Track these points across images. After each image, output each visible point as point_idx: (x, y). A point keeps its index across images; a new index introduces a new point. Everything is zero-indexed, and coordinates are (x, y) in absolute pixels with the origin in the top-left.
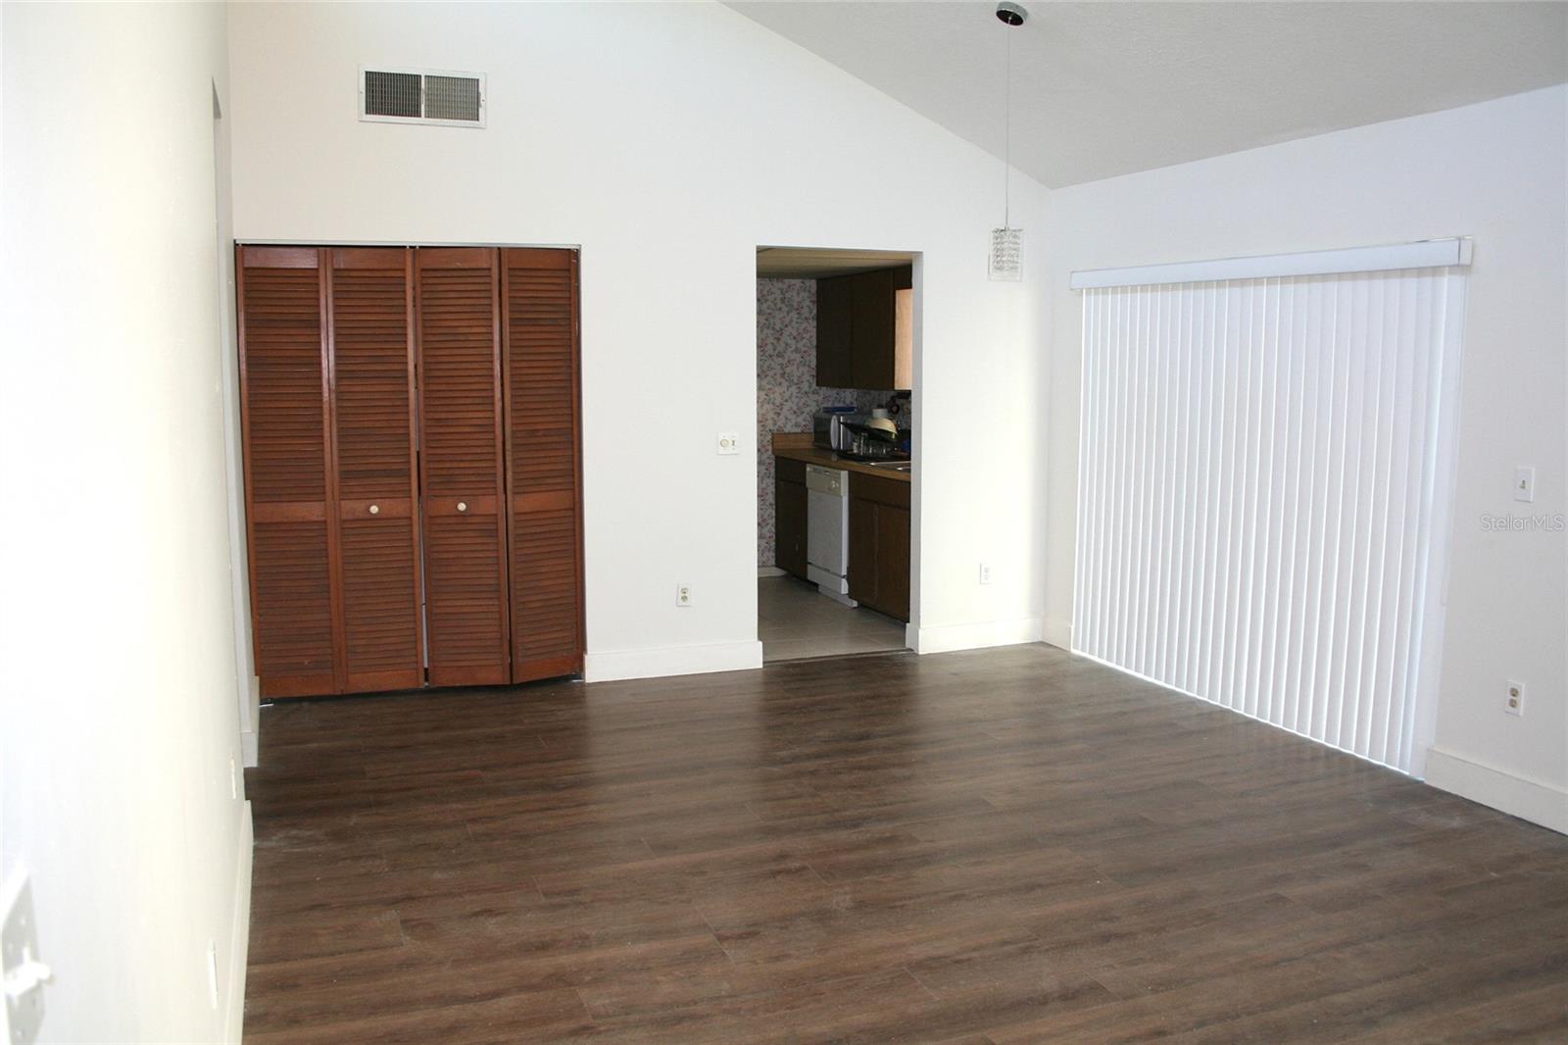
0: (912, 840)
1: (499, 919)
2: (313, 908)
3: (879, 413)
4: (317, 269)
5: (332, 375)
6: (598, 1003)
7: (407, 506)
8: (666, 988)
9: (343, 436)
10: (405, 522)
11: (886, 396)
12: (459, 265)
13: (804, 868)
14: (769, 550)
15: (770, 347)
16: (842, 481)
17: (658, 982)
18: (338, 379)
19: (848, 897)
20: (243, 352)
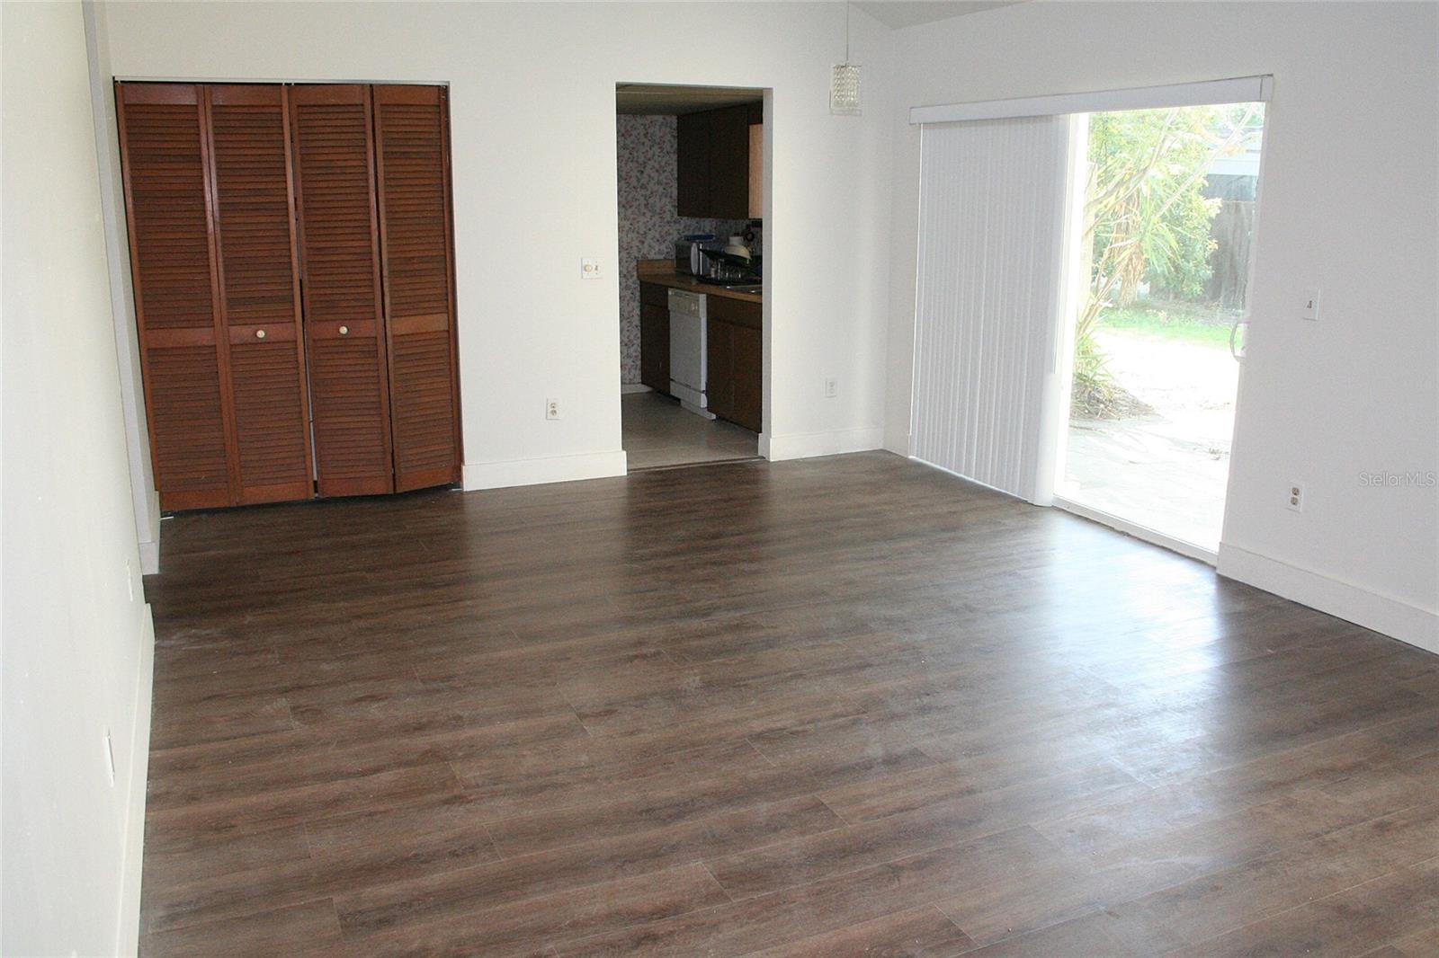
0: (757, 627)
1: (381, 704)
2: (209, 698)
3: (735, 240)
4: (196, 106)
5: (216, 208)
6: (470, 775)
7: (291, 331)
8: (531, 761)
9: (229, 265)
10: (290, 345)
11: (742, 224)
12: (333, 101)
13: (659, 653)
14: (636, 369)
15: (634, 179)
16: (701, 306)
17: (524, 756)
18: (222, 211)
19: (698, 678)
20: (128, 186)
